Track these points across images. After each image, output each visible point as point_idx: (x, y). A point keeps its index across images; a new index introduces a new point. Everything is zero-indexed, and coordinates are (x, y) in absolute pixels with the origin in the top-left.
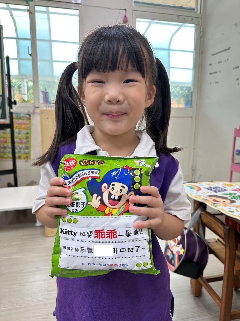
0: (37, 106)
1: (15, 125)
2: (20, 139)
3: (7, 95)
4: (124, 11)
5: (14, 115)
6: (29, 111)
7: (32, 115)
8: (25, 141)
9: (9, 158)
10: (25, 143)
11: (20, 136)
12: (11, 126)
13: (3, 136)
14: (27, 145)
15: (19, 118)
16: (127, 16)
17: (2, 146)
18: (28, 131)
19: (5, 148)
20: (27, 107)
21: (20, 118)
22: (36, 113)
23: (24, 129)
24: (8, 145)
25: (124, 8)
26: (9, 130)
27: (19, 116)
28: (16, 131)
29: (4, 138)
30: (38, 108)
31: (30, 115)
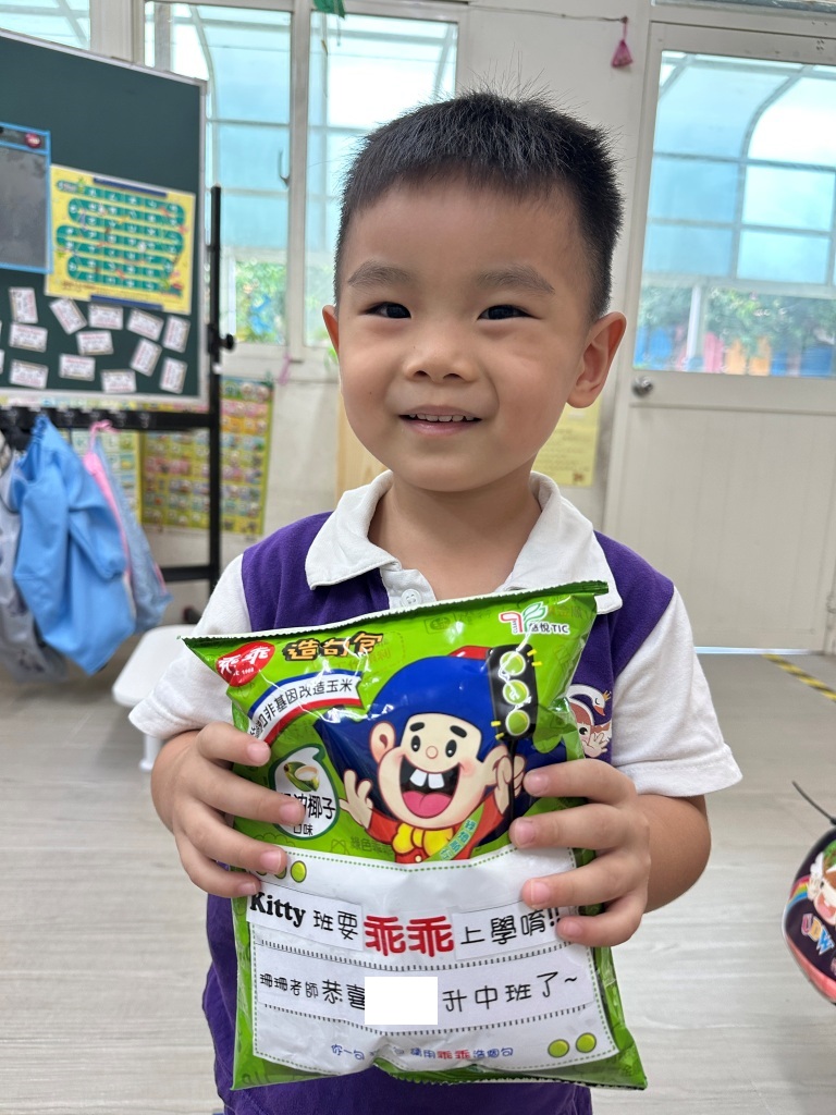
0: (295, 355)
1: (225, 419)
2: (234, 465)
3: (205, 318)
4: (620, 25)
5: (224, 385)
6: (268, 374)
7: (277, 387)
8: (249, 472)
9: (196, 525)
10: (250, 480)
11: (235, 454)
12: (210, 420)
13: (179, 451)
14: (255, 488)
15: (234, 393)
16: (628, 42)
17: (175, 485)
18: (262, 440)
19: (183, 491)
20: (263, 358)
21: (239, 395)
22: (292, 381)
23: (248, 432)
24: (193, 484)
25: (620, 16)
26: (202, 435)
27: (233, 386)
28: (225, 437)
29: (184, 458)
30: (299, 362)
31: (270, 387)
